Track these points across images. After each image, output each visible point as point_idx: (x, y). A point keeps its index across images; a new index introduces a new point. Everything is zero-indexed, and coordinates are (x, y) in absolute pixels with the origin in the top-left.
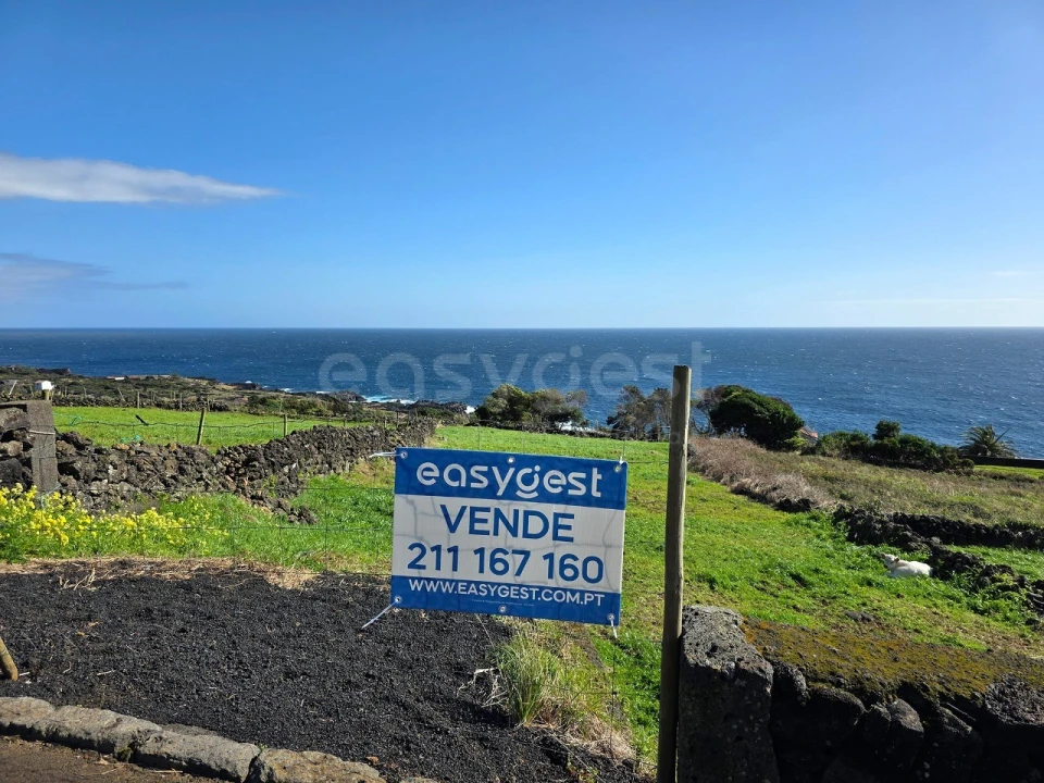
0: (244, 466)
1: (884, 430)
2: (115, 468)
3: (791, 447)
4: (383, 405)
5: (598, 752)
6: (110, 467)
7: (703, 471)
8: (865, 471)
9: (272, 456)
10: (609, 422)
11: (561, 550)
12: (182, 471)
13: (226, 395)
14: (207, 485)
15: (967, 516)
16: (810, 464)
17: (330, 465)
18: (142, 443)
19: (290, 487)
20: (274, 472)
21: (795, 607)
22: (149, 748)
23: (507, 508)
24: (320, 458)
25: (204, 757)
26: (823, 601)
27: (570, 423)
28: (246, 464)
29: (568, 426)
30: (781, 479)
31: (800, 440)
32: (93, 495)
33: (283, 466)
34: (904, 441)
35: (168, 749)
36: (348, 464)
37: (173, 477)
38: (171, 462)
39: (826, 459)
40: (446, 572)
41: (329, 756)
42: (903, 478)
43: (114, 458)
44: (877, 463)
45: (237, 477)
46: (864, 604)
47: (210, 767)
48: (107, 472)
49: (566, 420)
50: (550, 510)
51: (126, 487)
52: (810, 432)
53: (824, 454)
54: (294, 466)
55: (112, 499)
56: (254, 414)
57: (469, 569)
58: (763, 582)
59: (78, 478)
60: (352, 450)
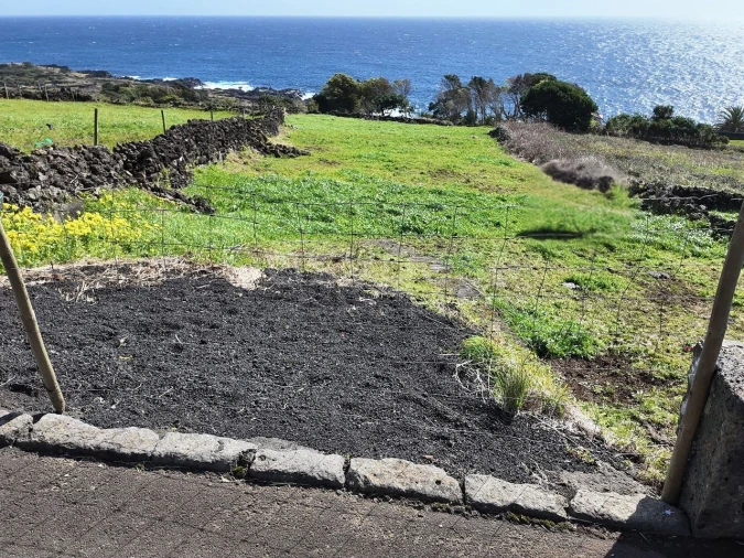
0: (139, 163)
1: (660, 113)
2: (44, 173)
4: (225, 91)
5: (575, 431)
6: (40, 174)
7: (517, 152)
8: (645, 150)
9: (162, 152)
10: (430, 109)
12: (93, 170)
13: (79, 82)
14: (115, 181)
15: (727, 187)
16: (603, 145)
17: (208, 156)
18: (54, 147)
19: (181, 178)
20: (166, 166)
21: (609, 270)
22: (258, 465)
24: (198, 150)
25: (305, 468)
26: (630, 264)
27: (397, 109)
28: (141, 160)
29: (395, 113)
30: (584, 160)
31: (593, 123)
32: (32, 200)
33: (172, 159)
35: (274, 466)
36: (221, 155)
37: (88, 177)
38: (83, 163)
39: (612, 138)
41: (403, 461)
42: (674, 154)
43: (40, 164)
44: (653, 142)
45: (136, 172)
46: (661, 264)
47: (315, 478)
48: (38, 179)
49: (394, 107)
51: (56, 190)
53: (610, 135)
54: (181, 159)
55: (48, 203)
56: (116, 103)
58: (582, 250)
59: (16, 187)
60: (222, 141)
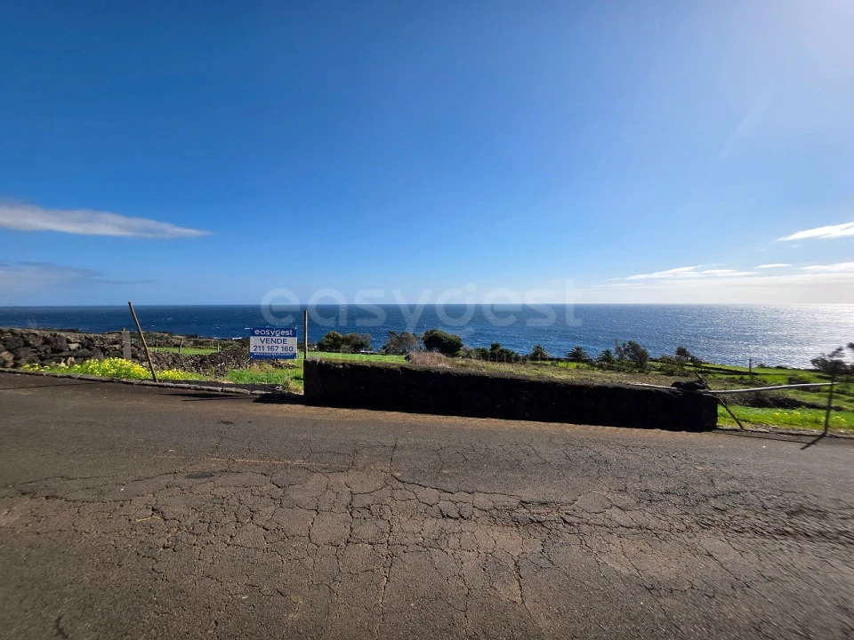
1: (494, 347)
3: (457, 356)
10: (383, 348)
11: (285, 345)
12: (175, 362)
19: (221, 373)
20: (214, 366)
23: (274, 338)
24: (234, 362)
28: (201, 362)
31: (461, 352)
34: (502, 351)
38: (170, 358)
40: (262, 351)
45: (197, 368)
50: (282, 338)
52: (467, 346)
57: (266, 351)
